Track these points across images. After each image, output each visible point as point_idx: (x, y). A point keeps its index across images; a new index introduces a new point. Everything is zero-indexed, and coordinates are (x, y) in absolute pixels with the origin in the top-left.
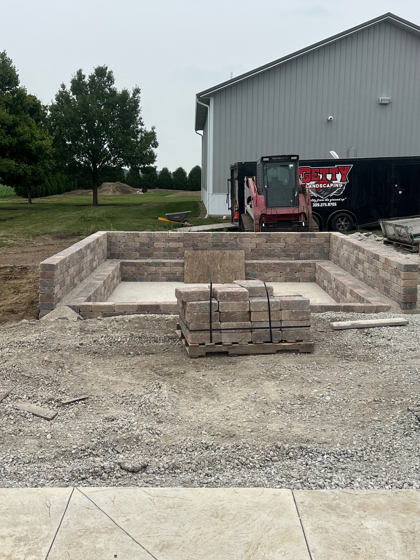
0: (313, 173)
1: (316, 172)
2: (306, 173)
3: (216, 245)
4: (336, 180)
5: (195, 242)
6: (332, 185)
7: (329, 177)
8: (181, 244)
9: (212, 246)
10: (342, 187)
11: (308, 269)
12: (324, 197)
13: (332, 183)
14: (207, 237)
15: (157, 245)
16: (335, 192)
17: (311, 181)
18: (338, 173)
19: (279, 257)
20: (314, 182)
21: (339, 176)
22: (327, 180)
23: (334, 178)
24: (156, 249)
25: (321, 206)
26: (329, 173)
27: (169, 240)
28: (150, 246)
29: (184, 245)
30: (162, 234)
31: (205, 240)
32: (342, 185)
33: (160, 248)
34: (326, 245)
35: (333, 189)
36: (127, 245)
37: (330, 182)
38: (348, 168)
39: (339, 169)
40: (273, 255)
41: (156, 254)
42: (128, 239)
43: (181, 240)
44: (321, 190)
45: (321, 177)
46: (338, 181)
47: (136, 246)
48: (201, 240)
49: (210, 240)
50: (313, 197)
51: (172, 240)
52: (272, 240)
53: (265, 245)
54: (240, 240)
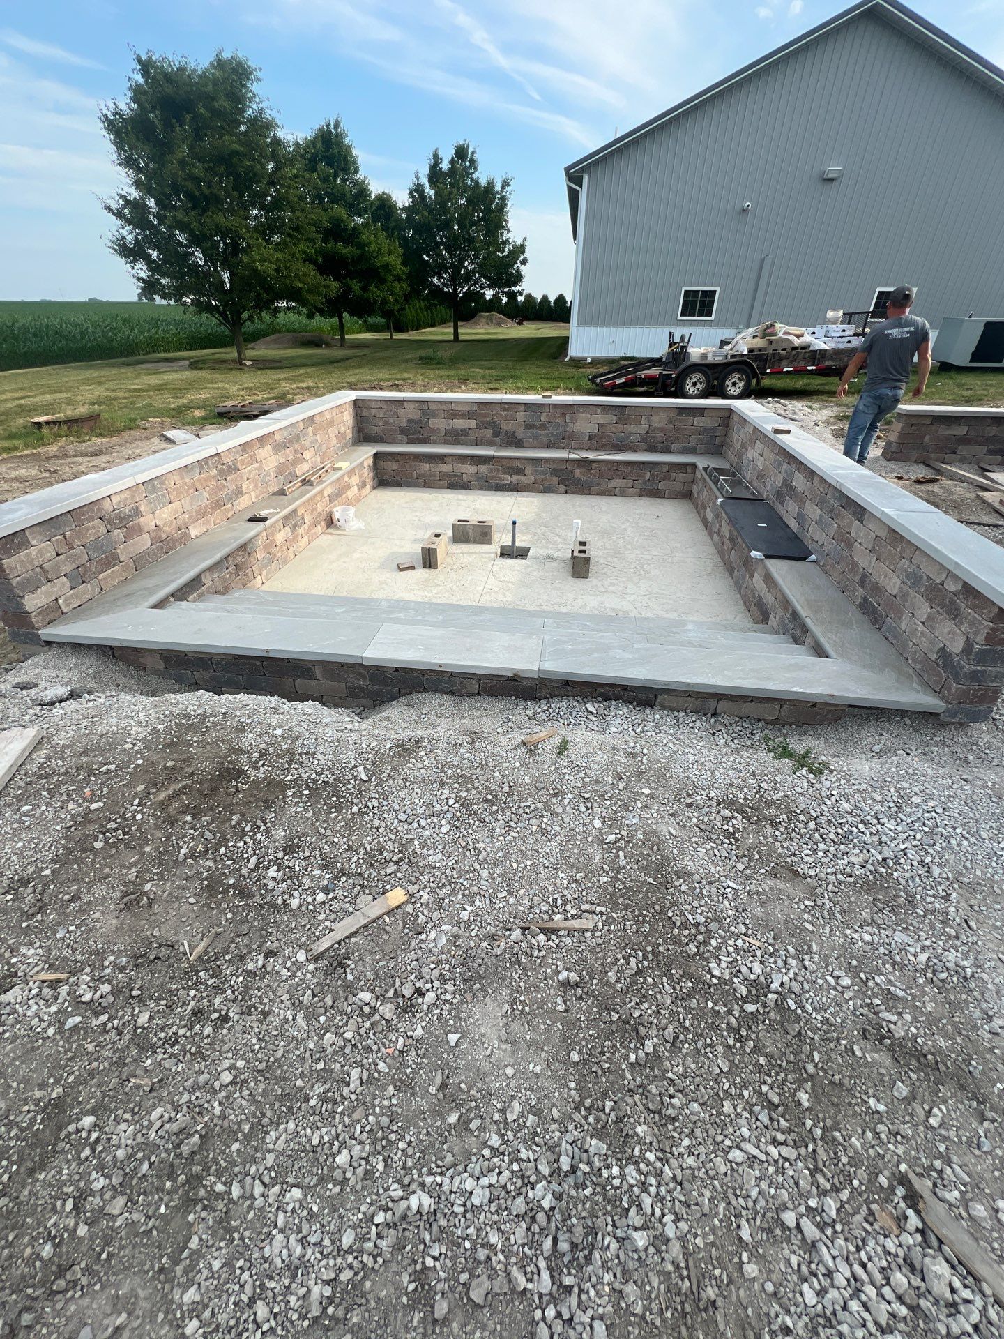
3: (530, 425)
5: (496, 419)
11: (681, 477)
19: (635, 450)
24: (432, 431)
27: (454, 415)
31: (512, 415)
34: (720, 431)
36: (386, 423)
40: (625, 445)
41: (433, 440)
42: (388, 412)
47: (401, 425)
48: (506, 415)
49: (520, 416)
51: (458, 415)
52: (626, 419)
54: (571, 418)
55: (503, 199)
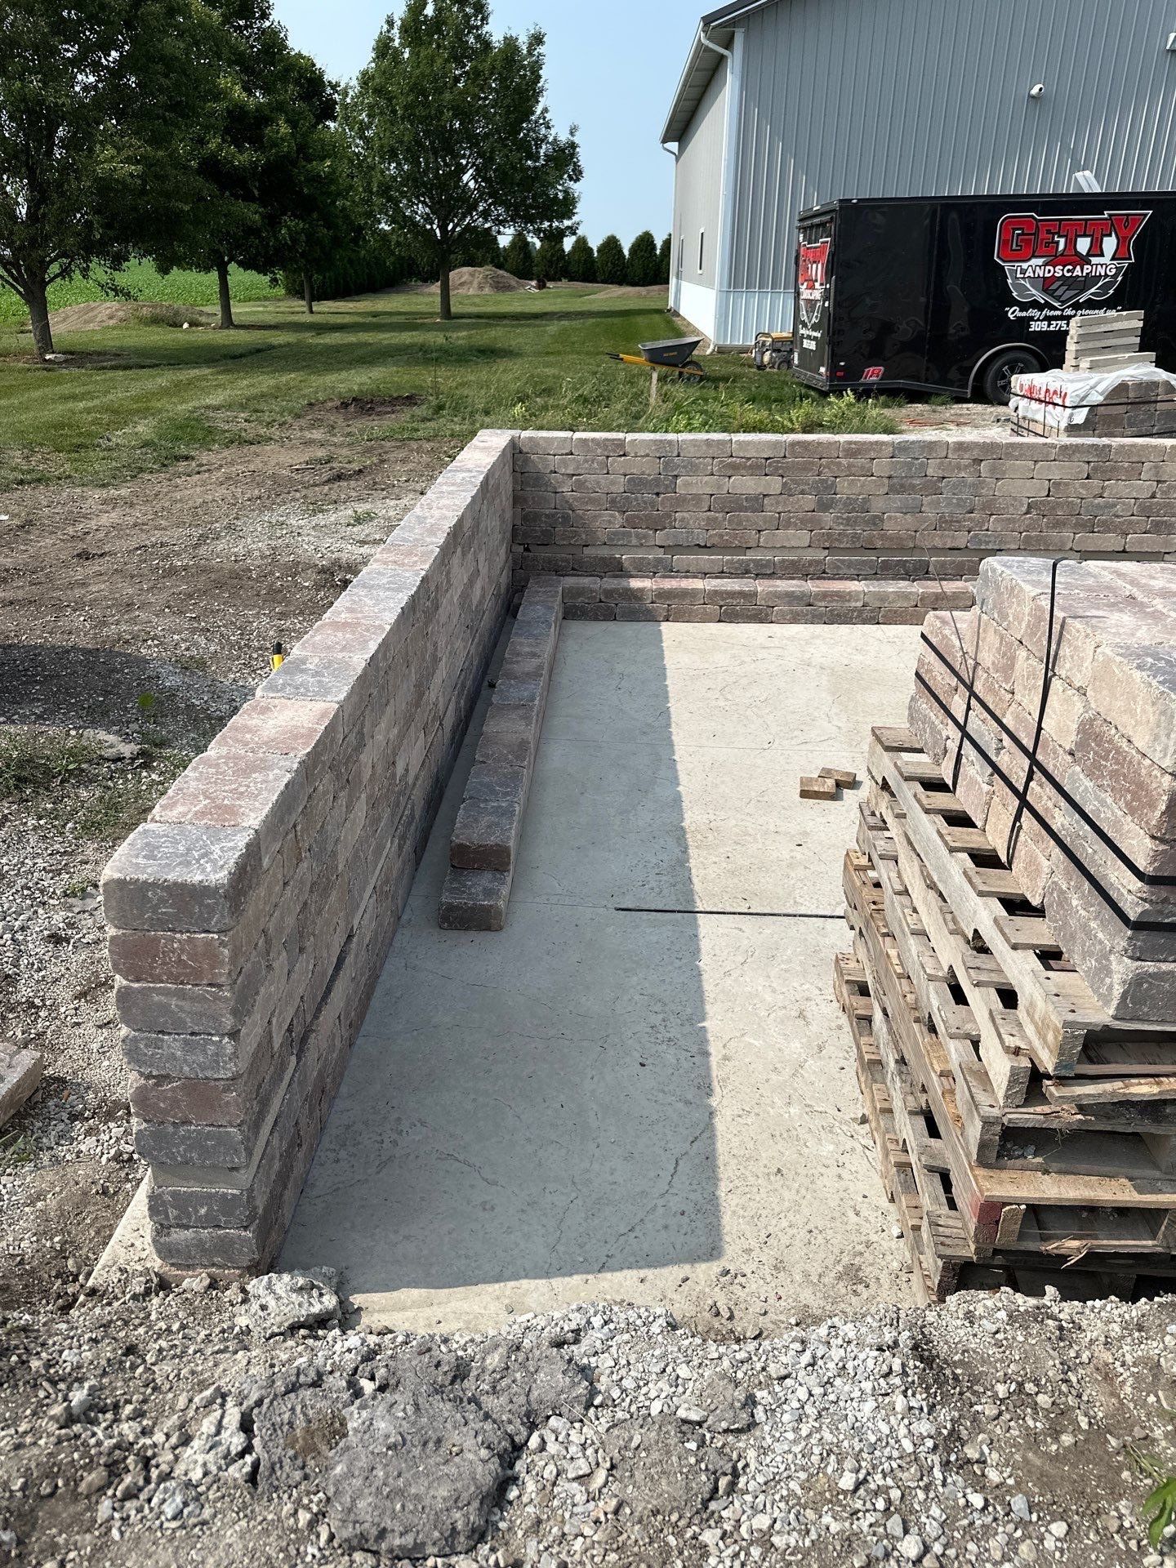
0: (1043, 235)
1: (1049, 232)
2: (1023, 234)
3: (902, 486)
4: (1102, 255)
5: (827, 474)
6: (1087, 269)
7: (1083, 245)
8: (774, 484)
9: (886, 490)
10: (1115, 276)
12: (1063, 303)
13: (1089, 263)
14: (873, 455)
15: (687, 484)
16: (1093, 290)
17: (1034, 256)
18: (1110, 235)
20: (1040, 261)
21: (1110, 244)
22: (1078, 254)
23: (1097, 250)
24: (682, 501)
25: (1052, 329)
26: (1085, 235)
28: (662, 490)
29: (784, 485)
30: (708, 442)
31: (862, 467)
32: (1114, 271)
33: (697, 498)
35: (1091, 280)
36: (580, 485)
37: (1084, 260)
38: (1135, 220)
39: (1112, 225)
40: (1104, 523)
41: (683, 519)
42: (586, 461)
43: (777, 468)
44: (1059, 283)
45: (1061, 247)
46: (1106, 259)
47: (614, 489)
48: (850, 466)
49: (881, 467)
50: (1035, 304)
51: (745, 467)
53: (1083, 486)
54: (993, 470)
55: (536, 67)
